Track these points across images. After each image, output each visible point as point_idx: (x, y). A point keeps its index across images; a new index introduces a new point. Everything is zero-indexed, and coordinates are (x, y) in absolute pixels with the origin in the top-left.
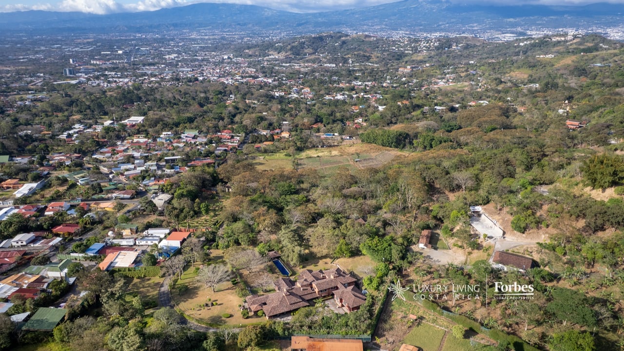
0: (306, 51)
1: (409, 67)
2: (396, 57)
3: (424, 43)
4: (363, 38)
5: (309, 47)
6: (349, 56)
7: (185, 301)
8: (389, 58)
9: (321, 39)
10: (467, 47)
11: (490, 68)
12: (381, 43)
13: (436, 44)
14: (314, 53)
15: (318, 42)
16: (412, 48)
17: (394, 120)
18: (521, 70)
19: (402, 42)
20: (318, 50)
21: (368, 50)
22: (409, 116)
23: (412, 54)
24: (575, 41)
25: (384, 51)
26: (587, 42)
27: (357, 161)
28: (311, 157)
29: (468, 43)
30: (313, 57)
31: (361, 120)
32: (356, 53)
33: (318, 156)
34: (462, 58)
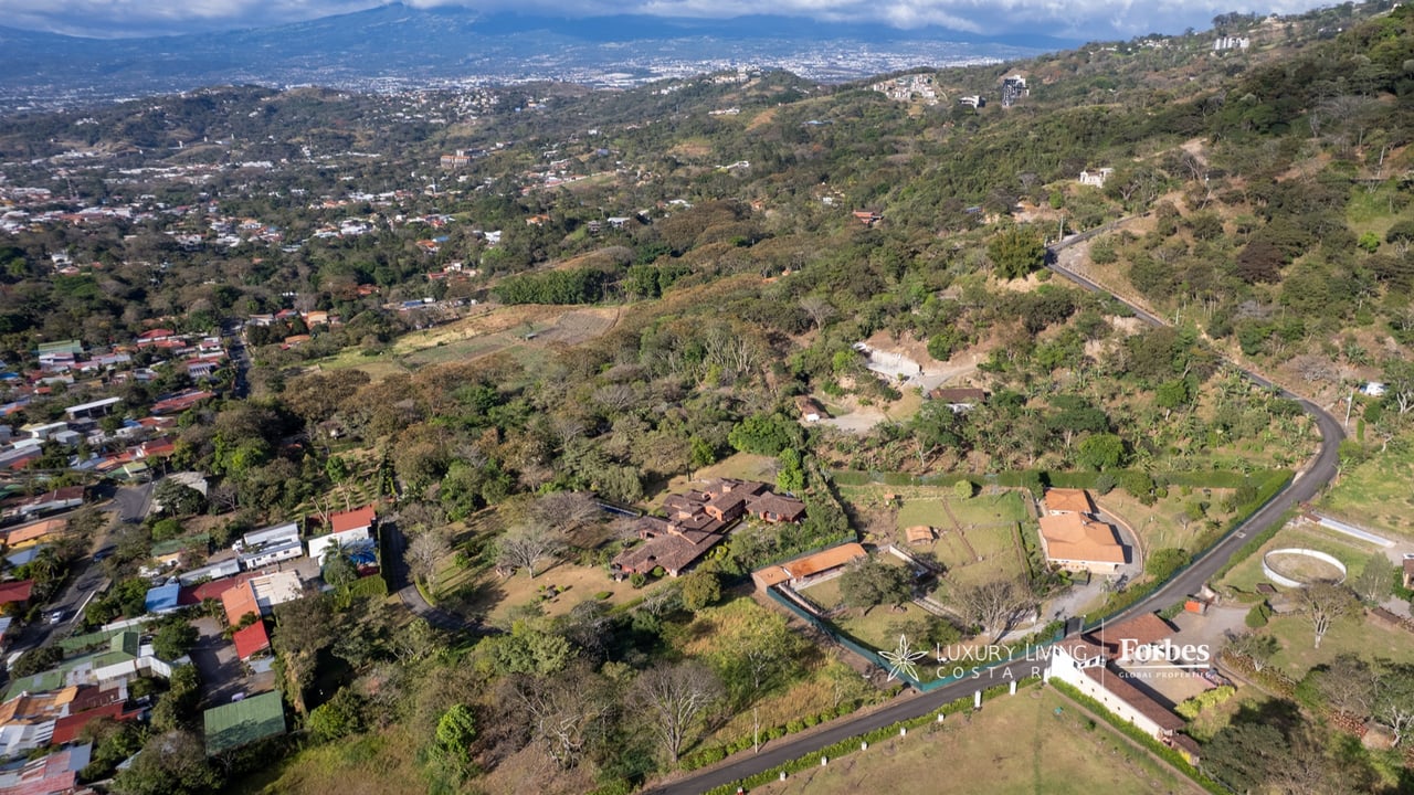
0: (173, 134)
1: (460, 153)
2: (414, 134)
3: (466, 100)
4: (317, 97)
5: (178, 126)
6: (301, 139)
7: (493, 609)
8: (397, 136)
9: (206, 102)
10: (558, 103)
11: (633, 141)
12: (364, 106)
13: (492, 101)
14: (198, 139)
15: (201, 112)
16: (442, 111)
17: (537, 255)
18: (691, 140)
19: (413, 102)
20: (207, 131)
21: (339, 122)
22: (562, 243)
23: (448, 126)
24: (753, 83)
25: (380, 122)
26: (773, 83)
27: (531, 338)
28: (425, 349)
29: (558, 94)
30: (198, 148)
31: (458, 265)
32: (314, 131)
33: (440, 344)
34: (559, 125)
